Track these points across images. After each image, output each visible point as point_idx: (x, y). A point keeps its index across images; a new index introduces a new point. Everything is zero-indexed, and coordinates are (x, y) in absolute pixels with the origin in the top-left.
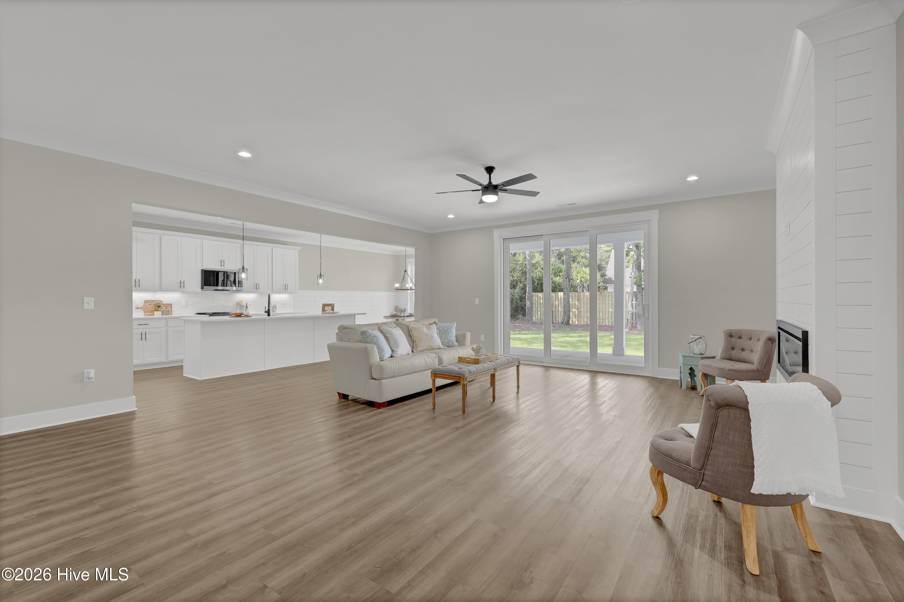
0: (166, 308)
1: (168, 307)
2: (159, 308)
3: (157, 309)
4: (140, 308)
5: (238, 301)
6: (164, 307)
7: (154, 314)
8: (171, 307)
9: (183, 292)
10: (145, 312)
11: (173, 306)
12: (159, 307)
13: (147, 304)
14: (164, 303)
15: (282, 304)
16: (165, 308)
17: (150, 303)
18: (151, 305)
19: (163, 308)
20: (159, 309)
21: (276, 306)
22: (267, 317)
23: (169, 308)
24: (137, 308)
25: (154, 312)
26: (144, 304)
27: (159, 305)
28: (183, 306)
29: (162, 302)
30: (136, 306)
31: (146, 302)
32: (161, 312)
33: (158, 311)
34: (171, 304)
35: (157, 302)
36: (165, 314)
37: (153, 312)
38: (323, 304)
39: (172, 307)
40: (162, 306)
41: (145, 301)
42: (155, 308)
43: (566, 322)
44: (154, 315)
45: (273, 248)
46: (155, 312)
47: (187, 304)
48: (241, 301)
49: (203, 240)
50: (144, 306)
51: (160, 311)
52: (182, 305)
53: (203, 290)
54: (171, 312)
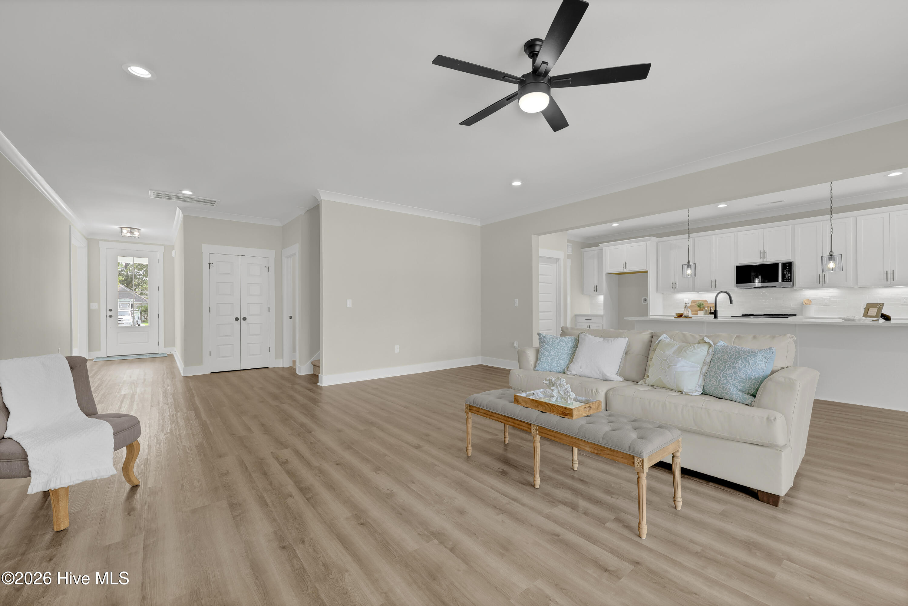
6: (707, 307)
13: (694, 304)
14: (709, 303)
22: (713, 319)
26: (691, 304)
29: (707, 302)
31: (693, 302)
35: (700, 302)
36: (708, 313)
44: (697, 314)
49: (739, 232)
50: (691, 305)
51: (703, 310)
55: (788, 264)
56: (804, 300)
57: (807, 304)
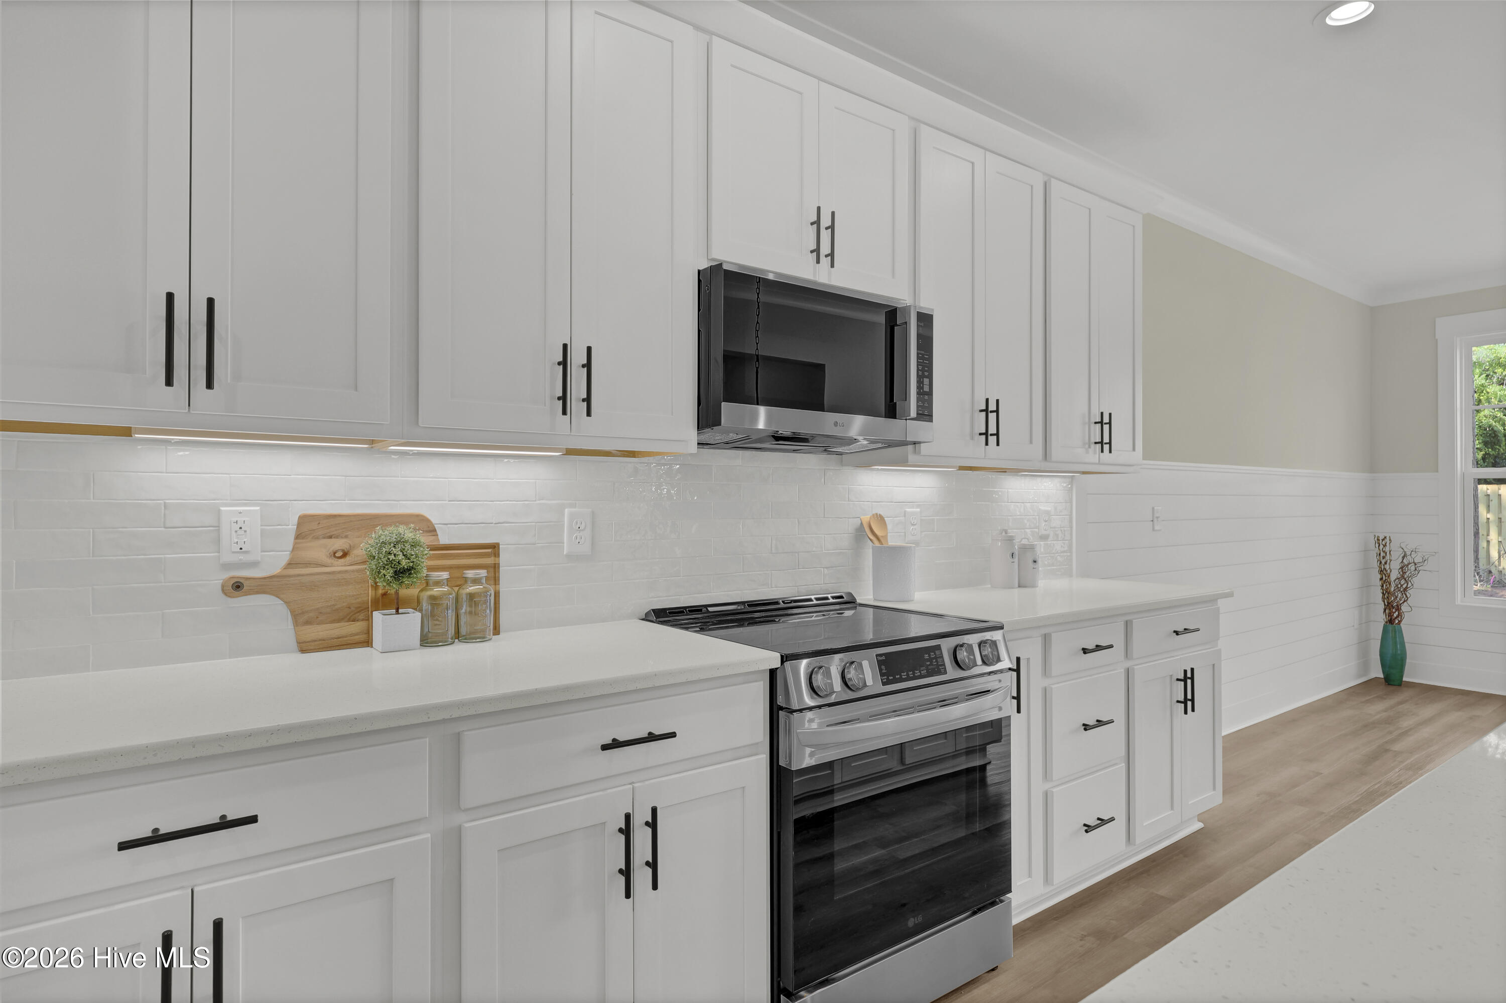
0: (458, 581)
1: (470, 574)
2: (408, 587)
3: (391, 592)
4: (266, 586)
5: (866, 518)
6: (445, 575)
7: (369, 632)
8: (495, 569)
10: (300, 618)
11: (504, 558)
12: (402, 573)
13: (318, 551)
14: (444, 540)
15: (1041, 537)
16: (449, 581)
17: (339, 544)
18: (345, 554)
19: (438, 583)
20: (403, 592)
21: (1032, 548)
23: (476, 581)
24: (238, 586)
25: (369, 619)
26: (295, 544)
27: (404, 563)
28: (569, 557)
29: (432, 530)
30: (226, 567)
31: (311, 528)
32: (418, 615)
33: (395, 604)
34: (494, 548)
35: (389, 533)
36: (452, 631)
37: (362, 613)
39: (496, 567)
40: (425, 563)
41: (304, 520)
42: (374, 586)
46: (379, 617)
47: (593, 545)
48: (880, 519)
50: (291, 564)
51: (416, 604)
52: (564, 553)
54: (490, 610)
55: (925, 320)
56: (861, 517)
57: (881, 539)
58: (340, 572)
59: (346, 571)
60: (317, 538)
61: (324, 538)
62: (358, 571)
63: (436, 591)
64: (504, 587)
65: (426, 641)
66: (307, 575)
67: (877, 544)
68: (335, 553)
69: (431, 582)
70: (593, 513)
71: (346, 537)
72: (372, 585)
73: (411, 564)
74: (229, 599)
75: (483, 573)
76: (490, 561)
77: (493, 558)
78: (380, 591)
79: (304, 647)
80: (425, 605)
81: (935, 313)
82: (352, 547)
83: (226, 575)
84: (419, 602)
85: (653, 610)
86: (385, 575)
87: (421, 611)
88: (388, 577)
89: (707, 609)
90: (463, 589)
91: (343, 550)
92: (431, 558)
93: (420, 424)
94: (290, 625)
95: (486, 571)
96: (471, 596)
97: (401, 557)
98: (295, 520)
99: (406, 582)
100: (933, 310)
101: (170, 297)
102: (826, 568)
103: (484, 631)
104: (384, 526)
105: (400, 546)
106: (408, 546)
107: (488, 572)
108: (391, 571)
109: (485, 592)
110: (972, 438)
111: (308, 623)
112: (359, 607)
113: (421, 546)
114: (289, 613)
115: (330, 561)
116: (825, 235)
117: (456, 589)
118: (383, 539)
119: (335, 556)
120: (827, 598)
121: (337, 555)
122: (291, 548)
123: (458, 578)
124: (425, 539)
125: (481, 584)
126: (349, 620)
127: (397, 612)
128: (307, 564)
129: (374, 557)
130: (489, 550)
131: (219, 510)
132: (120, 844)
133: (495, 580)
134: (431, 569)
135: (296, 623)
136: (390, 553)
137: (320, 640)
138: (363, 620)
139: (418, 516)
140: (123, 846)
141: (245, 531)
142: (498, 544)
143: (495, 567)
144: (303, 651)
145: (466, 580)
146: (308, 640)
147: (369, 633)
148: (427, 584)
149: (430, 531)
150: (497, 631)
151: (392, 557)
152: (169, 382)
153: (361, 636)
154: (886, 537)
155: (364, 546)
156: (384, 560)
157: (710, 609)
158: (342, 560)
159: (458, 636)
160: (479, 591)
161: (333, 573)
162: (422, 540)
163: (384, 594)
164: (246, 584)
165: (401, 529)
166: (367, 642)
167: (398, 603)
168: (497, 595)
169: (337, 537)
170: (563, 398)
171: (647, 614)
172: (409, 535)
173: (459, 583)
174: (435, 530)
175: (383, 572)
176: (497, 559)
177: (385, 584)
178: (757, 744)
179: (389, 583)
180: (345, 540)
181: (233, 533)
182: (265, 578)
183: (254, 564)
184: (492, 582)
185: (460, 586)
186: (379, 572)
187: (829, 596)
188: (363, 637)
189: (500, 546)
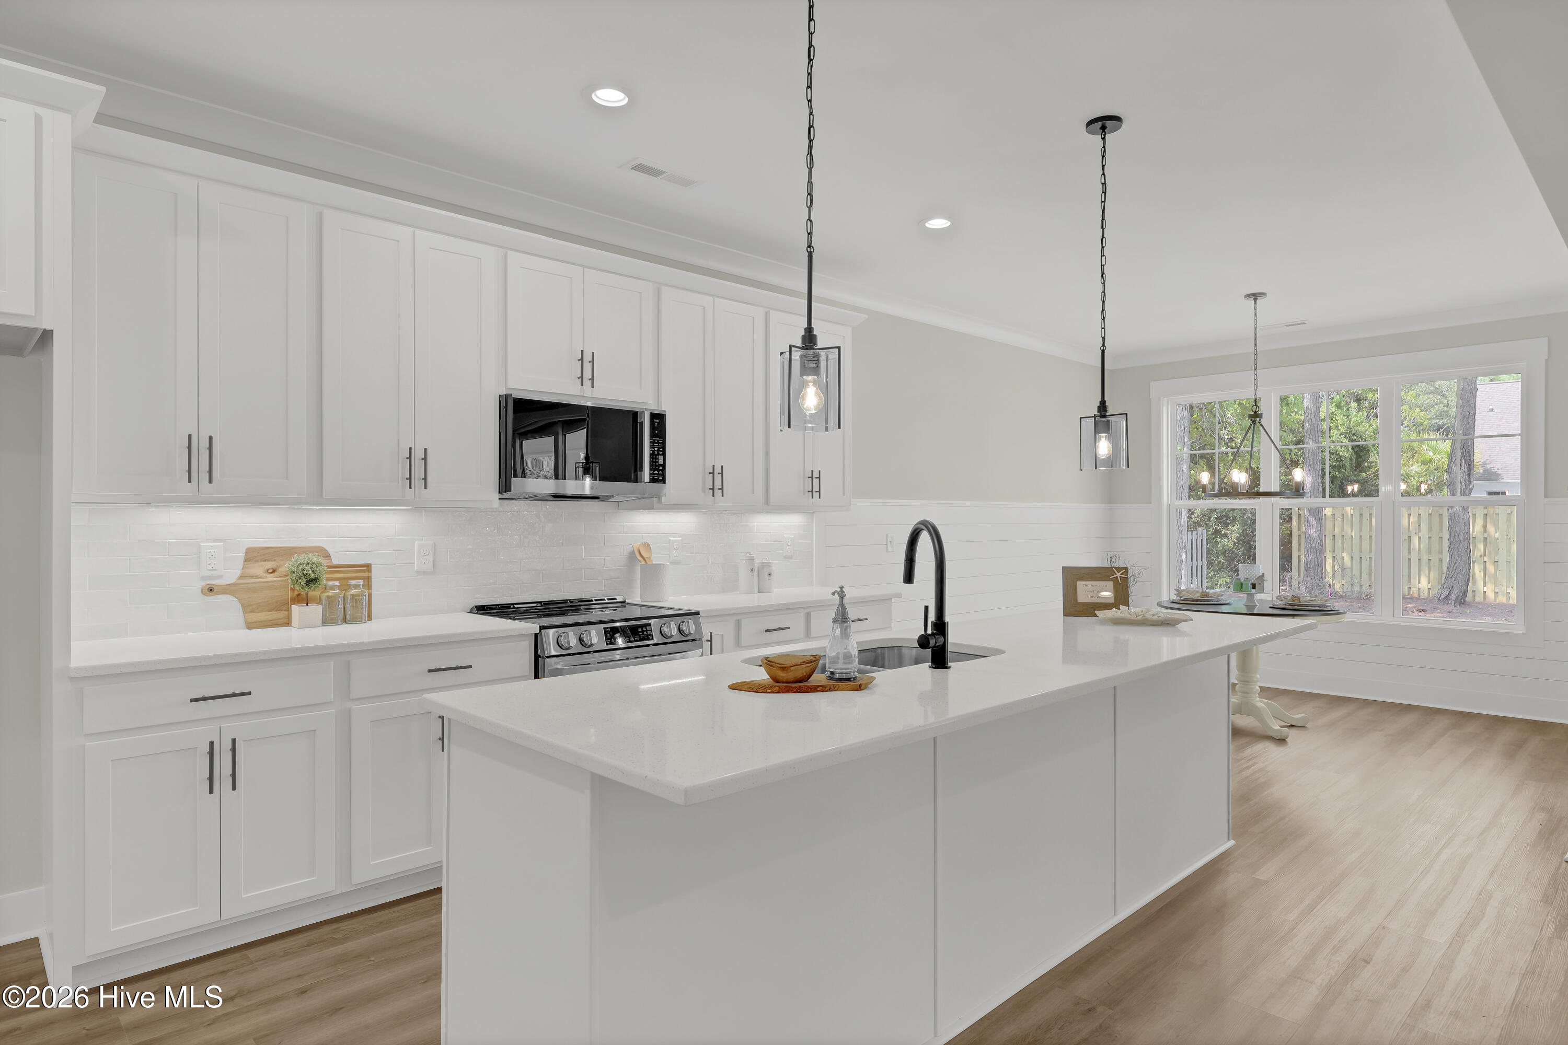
0: (345, 587)
1: (353, 582)
2: (314, 590)
3: (304, 593)
4: (227, 590)
5: (637, 545)
6: (337, 583)
8: (368, 580)
9: (418, 508)
10: (247, 608)
11: (374, 573)
12: (311, 581)
13: (258, 569)
14: (333, 562)
15: (785, 557)
16: (339, 587)
17: (270, 565)
18: (274, 571)
19: (332, 588)
20: (311, 593)
21: (769, 565)
23: (356, 587)
24: (211, 590)
25: (289, 610)
27: (313, 576)
28: (418, 572)
29: (328, 556)
30: (204, 578)
31: (253, 555)
32: (320, 607)
33: (307, 601)
34: (368, 567)
35: (303, 558)
36: (341, 617)
37: (284, 606)
38: (1066, 570)
40: (325, 576)
41: (249, 551)
42: (293, 590)
43: (1457, 598)
45: (772, 313)
46: (295, 609)
47: (435, 565)
48: (647, 546)
49: (510, 252)
50: (241, 577)
51: (319, 601)
52: (415, 570)
53: (505, 495)
54: (365, 605)
55: (658, 419)
56: (634, 544)
57: (647, 560)
58: (272, 581)
59: (275, 581)
60: (257, 561)
61: (261, 561)
62: (282, 581)
63: (331, 593)
64: (375, 590)
65: (326, 622)
66: (252, 583)
67: (643, 563)
68: (268, 570)
69: (328, 588)
70: (434, 544)
71: (275, 560)
72: (291, 588)
73: (317, 577)
74: (205, 597)
75: (361, 582)
76: (365, 575)
77: (367, 573)
78: (296, 593)
79: (250, 626)
80: (324, 601)
81: (667, 412)
82: (279, 567)
83: (204, 583)
84: (320, 599)
85: (476, 606)
86: (301, 583)
87: (322, 604)
88: (302, 584)
89: (514, 606)
90: (348, 592)
91: (272, 568)
92: (328, 573)
93: (324, 496)
94: (241, 613)
95: (362, 581)
96: (353, 596)
97: (310, 572)
98: (244, 551)
99: (313, 587)
100: (666, 411)
101: (190, 436)
102: (607, 579)
103: (362, 618)
104: (299, 554)
105: (310, 565)
106: (314, 566)
107: (364, 582)
108: (305, 580)
109: (362, 594)
110: (704, 491)
111: (252, 611)
112: (282, 603)
113: (322, 566)
114: (241, 608)
115: (265, 575)
116: (587, 367)
117: (344, 592)
118: (299, 561)
119: (268, 572)
120: (604, 600)
121: (269, 571)
122: (241, 568)
123: (344, 585)
124: (324, 562)
125: (360, 589)
126: (276, 611)
127: (307, 605)
128: (252, 577)
129: (294, 573)
130: (365, 568)
131: (200, 545)
132: (191, 699)
133: (369, 587)
134: (328, 579)
135: (244, 612)
136: (304, 570)
137: (259, 622)
138: (285, 610)
139: (319, 547)
140: (192, 700)
141: (215, 557)
142: (371, 564)
143: (368, 579)
144: (249, 628)
145: (350, 586)
146: (253, 621)
147: (289, 618)
148: (326, 588)
149: (327, 557)
150: (370, 617)
151: (305, 572)
152: (190, 481)
153: (285, 620)
154: (650, 558)
155: (286, 566)
156: (301, 574)
157: (516, 606)
158: (272, 575)
159: (345, 620)
160: (358, 593)
161: (267, 582)
162: (323, 562)
163: (299, 595)
164: (216, 589)
165: (310, 555)
166: (288, 623)
167: (307, 600)
168: (370, 596)
169: (269, 561)
170: (410, 479)
171: (471, 609)
172: (315, 559)
173: (345, 588)
174: (330, 556)
175: (300, 581)
176: (370, 574)
177: (300, 588)
178: (526, 676)
179: (302, 588)
180: (273, 563)
181: (208, 559)
182: (226, 585)
183: (220, 577)
184: (367, 588)
185: (346, 590)
186: (297, 581)
187: (606, 598)
188: (285, 621)
189: (372, 566)
